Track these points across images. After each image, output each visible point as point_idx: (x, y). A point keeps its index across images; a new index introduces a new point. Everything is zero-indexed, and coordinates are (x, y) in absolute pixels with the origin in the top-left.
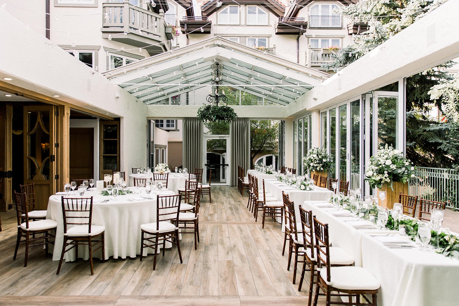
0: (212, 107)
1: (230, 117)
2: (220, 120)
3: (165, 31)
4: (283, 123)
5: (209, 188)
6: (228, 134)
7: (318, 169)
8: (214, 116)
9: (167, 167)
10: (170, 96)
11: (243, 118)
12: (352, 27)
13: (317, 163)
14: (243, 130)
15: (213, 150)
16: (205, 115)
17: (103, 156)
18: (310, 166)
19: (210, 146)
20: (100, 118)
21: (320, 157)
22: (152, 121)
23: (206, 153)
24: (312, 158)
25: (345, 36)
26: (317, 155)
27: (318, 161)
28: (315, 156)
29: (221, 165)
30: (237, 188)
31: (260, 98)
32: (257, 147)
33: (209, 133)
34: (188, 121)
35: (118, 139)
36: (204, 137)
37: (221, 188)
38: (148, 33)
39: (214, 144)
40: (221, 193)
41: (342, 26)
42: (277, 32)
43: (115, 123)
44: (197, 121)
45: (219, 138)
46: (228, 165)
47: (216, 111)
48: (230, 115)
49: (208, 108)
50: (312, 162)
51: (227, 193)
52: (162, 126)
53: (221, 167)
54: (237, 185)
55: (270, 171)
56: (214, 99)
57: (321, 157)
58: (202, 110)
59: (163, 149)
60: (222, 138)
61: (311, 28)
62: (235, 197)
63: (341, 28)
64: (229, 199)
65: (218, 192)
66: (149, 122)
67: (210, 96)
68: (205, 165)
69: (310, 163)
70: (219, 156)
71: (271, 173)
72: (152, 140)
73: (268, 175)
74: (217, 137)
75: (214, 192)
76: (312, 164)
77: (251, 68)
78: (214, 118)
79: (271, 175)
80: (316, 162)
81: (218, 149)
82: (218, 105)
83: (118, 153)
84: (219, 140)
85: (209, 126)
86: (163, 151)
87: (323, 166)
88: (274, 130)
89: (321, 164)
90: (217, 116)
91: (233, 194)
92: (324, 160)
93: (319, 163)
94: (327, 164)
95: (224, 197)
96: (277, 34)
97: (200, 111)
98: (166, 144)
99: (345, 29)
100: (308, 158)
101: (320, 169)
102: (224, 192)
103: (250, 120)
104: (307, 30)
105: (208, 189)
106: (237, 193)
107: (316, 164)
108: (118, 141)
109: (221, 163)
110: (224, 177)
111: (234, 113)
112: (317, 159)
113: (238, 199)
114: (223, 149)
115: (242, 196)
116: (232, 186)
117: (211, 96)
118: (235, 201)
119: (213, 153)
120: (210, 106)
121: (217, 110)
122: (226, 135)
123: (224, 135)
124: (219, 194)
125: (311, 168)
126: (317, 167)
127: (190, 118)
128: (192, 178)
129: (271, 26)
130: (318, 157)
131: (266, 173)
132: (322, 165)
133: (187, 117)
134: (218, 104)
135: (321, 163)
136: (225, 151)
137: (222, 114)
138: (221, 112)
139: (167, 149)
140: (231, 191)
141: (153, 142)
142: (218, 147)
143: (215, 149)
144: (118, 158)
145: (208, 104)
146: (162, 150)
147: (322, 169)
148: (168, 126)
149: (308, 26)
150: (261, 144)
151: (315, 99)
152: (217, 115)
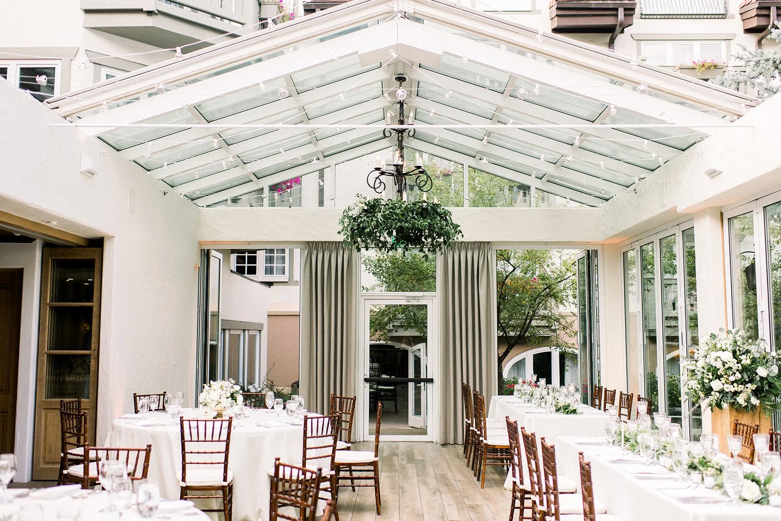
0: (383, 202)
1: (439, 235)
2: (410, 246)
3: (260, 13)
4: (590, 256)
5: (374, 464)
6: (432, 288)
7: (741, 400)
8: (390, 234)
9: (237, 392)
10: (266, 183)
11: (475, 243)
12: (755, 10)
13: (736, 381)
14: (475, 278)
15: (389, 335)
16: (364, 228)
17: (48, 355)
18: (711, 389)
19: (379, 324)
20: (42, 239)
21: (746, 360)
22: (213, 253)
23: (368, 343)
24: (719, 365)
25: (735, 35)
26: (734, 352)
27: (738, 376)
28: (728, 356)
29: (411, 380)
30: (461, 449)
31: (525, 189)
32: (514, 327)
33: (378, 289)
34: (315, 252)
35: (94, 304)
36: (362, 299)
37: (412, 453)
38: (214, 16)
39: (390, 320)
40: (411, 470)
41: (726, 11)
42: (555, 26)
43: (87, 254)
44: (341, 252)
45: (404, 303)
46: (431, 381)
47: (396, 214)
48: (441, 228)
49: (372, 208)
50: (719, 377)
51: (430, 471)
52: (252, 271)
53: (411, 385)
54: (460, 440)
55: (569, 406)
56: (389, 180)
57: (749, 362)
58: (355, 213)
59: (251, 333)
60: (415, 303)
61: (644, 16)
62: (458, 486)
63: (723, 16)
64: (437, 497)
65: (404, 468)
66: (206, 255)
67: (377, 173)
68: (366, 380)
69: (710, 380)
70: (405, 353)
71: (574, 412)
72: (212, 308)
73: (562, 416)
74: (400, 298)
75: (391, 467)
76: (716, 385)
77: (501, 89)
78: (390, 240)
79: (572, 416)
80: (732, 378)
81: (401, 333)
82: (402, 199)
83: (93, 346)
84: (405, 309)
85: (377, 269)
86: (252, 339)
87: (756, 393)
88: (561, 279)
89: (749, 385)
90: (400, 230)
91: (449, 475)
92: (762, 372)
93: (743, 382)
94: (770, 385)
95: (422, 487)
96: (556, 30)
97: (350, 217)
98: (264, 321)
99: (733, 17)
100: (701, 363)
101: (748, 400)
102: (421, 466)
103: (495, 248)
104: (636, 19)
105: (372, 468)
106: (462, 473)
107: (732, 383)
108: (95, 310)
109: (411, 375)
110: (418, 412)
111: (452, 224)
112: (735, 367)
113: (467, 497)
114: (417, 334)
115: (479, 484)
116: (445, 444)
117: (383, 173)
118: (460, 506)
119: (390, 343)
120: (377, 200)
121: (398, 211)
122: (426, 293)
123: (420, 294)
124: (406, 477)
125: (715, 396)
126: (736, 393)
127: (322, 242)
128: (314, 434)
129: (539, 12)
130: (739, 362)
131: (557, 410)
132: (754, 387)
133: (313, 242)
134: (401, 196)
135: (751, 381)
136: (423, 339)
137: (414, 223)
138: (414, 218)
139: (264, 332)
140: (445, 465)
141: (216, 315)
142: (402, 326)
143: (395, 334)
144: (93, 363)
145: (371, 196)
146: (250, 336)
147: (755, 401)
148: (269, 271)
149: (637, 11)
150: (526, 319)
151: (713, 174)
152: (401, 227)
